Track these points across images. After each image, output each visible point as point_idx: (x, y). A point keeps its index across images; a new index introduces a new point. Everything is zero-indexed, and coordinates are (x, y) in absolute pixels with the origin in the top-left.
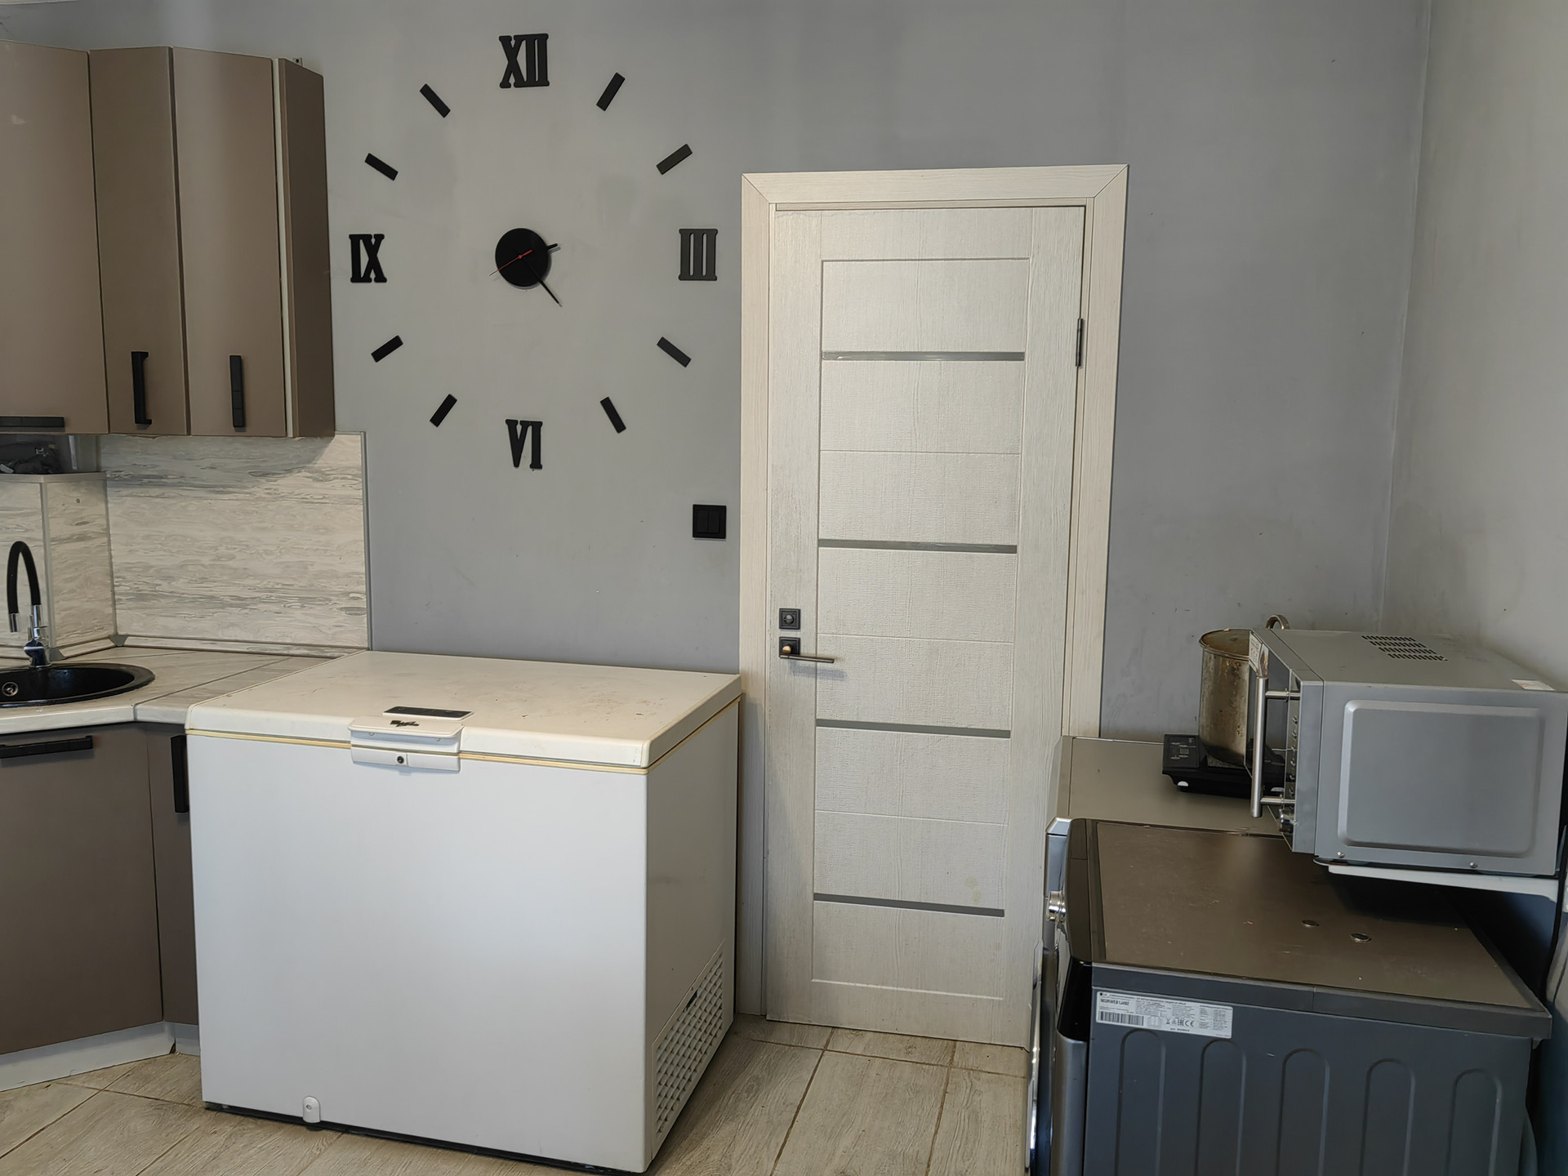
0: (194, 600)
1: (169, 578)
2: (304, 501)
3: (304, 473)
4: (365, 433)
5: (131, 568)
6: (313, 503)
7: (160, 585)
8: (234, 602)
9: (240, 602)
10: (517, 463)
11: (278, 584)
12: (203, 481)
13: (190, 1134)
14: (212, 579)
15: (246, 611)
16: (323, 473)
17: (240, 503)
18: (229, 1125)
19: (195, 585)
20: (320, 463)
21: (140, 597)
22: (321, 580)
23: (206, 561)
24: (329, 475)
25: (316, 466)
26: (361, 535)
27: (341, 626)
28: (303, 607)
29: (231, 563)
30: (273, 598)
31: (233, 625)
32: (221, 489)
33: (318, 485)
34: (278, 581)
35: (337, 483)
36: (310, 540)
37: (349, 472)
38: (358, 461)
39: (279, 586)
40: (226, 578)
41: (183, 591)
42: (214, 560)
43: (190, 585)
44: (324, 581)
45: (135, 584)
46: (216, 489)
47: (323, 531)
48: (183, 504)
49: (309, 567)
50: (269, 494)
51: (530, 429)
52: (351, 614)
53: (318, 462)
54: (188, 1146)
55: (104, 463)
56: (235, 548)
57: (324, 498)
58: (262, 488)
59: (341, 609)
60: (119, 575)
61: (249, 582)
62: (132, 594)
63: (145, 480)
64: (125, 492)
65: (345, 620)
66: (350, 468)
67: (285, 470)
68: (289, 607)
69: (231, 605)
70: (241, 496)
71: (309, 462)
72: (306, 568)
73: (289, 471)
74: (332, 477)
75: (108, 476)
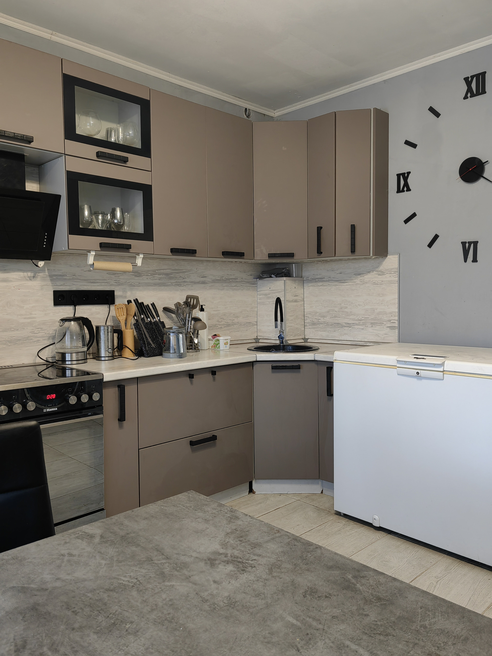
0: (332, 325)
1: (324, 317)
2: (375, 283)
3: (375, 273)
4: (400, 254)
5: (311, 313)
6: (378, 284)
7: (320, 319)
8: (346, 325)
9: (349, 325)
10: (465, 261)
11: (363, 317)
12: (337, 278)
13: (330, 521)
14: (339, 316)
15: (350, 329)
16: (382, 272)
17: (350, 286)
18: (344, 521)
19: (333, 319)
20: (381, 268)
21: (314, 324)
22: (380, 316)
23: (336, 309)
24: (385, 272)
25: (379, 269)
26: (396, 296)
27: (387, 334)
28: (372, 326)
29: (346, 310)
30: (361, 323)
31: (345, 334)
32: (343, 281)
33: (380, 277)
34: (363, 316)
35: (388, 275)
36: (376, 299)
37: (392, 270)
38: (396, 266)
39: (363, 318)
40: (344, 316)
41: (328, 321)
42: (339, 309)
43: (331, 319)
44: (381, 316)
45: (312, 319)
46: (342, 281)
47: (381, 295)
48: (330, 288)
49: (375, 310)
50: (361, 282)
51: (472, 245)
52: (391, 329)
53: (381, 267)
54: (329, 524)
55: (304, 275)
56: (347, 304)
57: (382, 282)
58: (358, 280)
59: (387, 327)
60: (306, 316)
61: (351, 317)
62: (311, 323)
63: (317, 280)
64: (310, 284)
65: (389, 331)
66: (393, 269)
67: (367, 272)
68: (367, 327)
69: (345, 327)
70: (350, 283)
71: (377, 268)
72: (374, 311)
73: (369, 272)
74: (386, 273)
75: (305, 279)
